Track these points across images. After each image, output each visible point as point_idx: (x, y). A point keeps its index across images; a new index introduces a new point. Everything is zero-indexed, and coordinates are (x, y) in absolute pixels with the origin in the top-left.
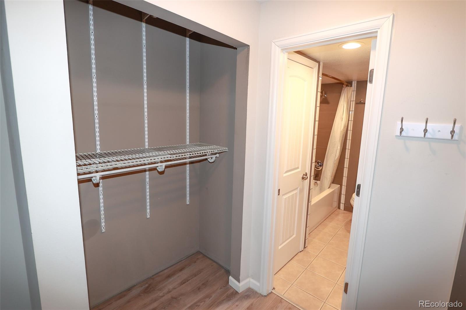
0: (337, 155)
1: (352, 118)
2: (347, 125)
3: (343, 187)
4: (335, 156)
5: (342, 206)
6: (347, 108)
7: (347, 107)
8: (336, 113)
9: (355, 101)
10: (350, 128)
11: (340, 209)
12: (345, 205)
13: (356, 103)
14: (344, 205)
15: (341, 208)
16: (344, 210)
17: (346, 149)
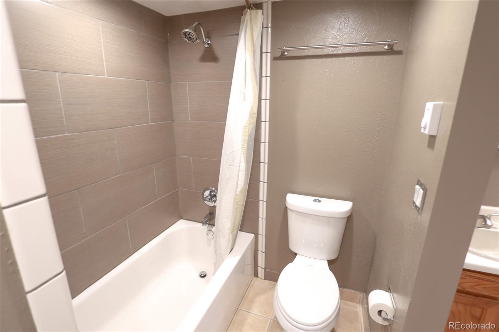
0: (240, 183)
1: (266, 93)
2: (256, 110)
3: (260, 237)
4: (236, 184)
5: (261, 272)
6: (255, 69)
7: (254, 64)
8: (231, 82)
9: (272, 53)
10: (265, 115)
11: (257, 277)
12: (267, 270)
13: (274, 59)
14: (265, 270)
15: (260, 275)
16: (265, 279)
17: (260, 162)
